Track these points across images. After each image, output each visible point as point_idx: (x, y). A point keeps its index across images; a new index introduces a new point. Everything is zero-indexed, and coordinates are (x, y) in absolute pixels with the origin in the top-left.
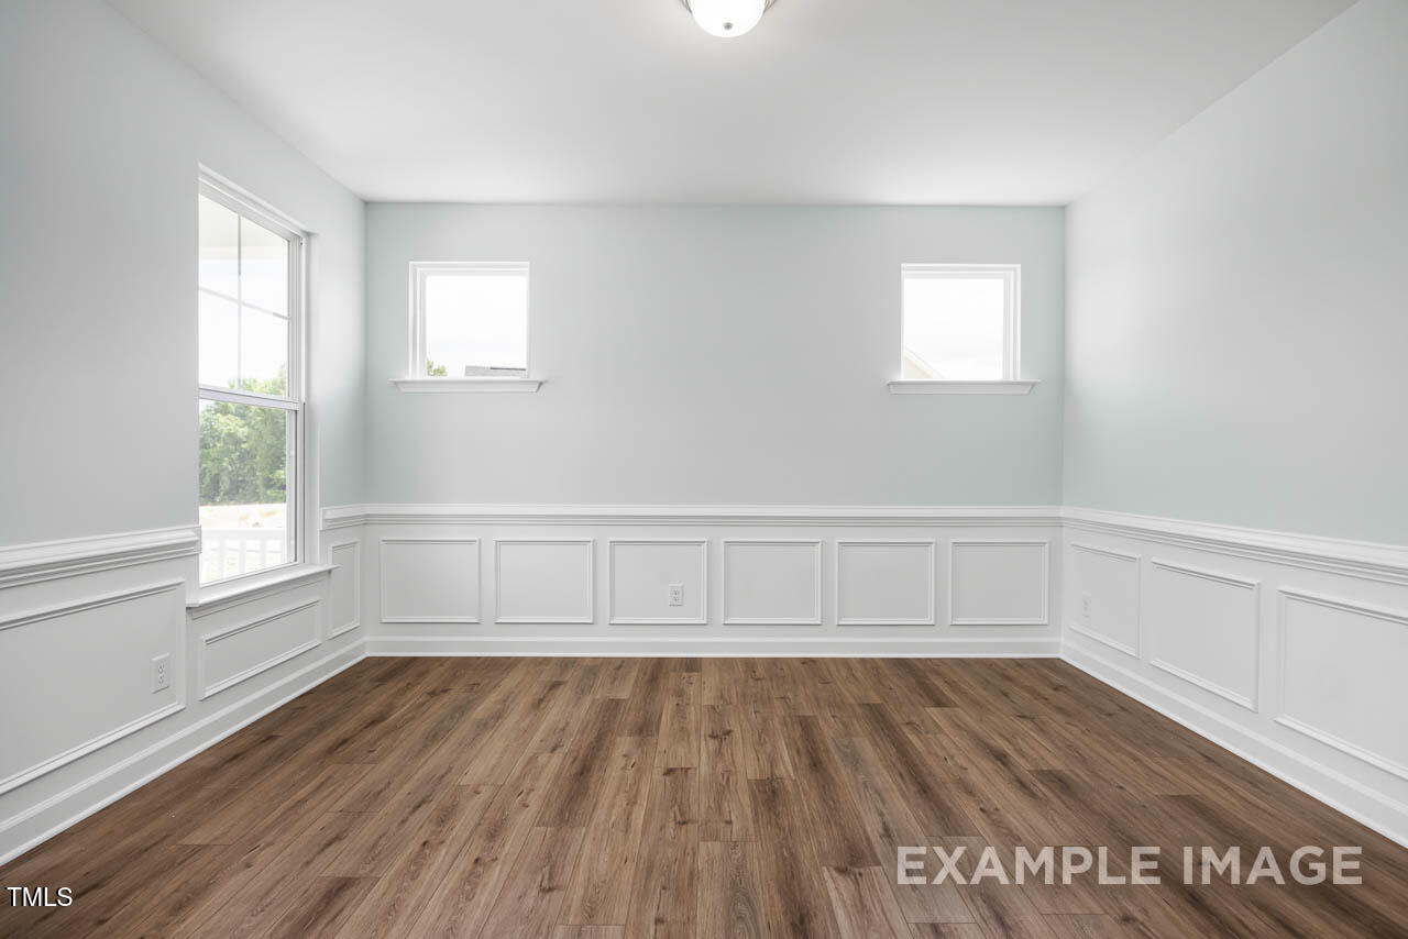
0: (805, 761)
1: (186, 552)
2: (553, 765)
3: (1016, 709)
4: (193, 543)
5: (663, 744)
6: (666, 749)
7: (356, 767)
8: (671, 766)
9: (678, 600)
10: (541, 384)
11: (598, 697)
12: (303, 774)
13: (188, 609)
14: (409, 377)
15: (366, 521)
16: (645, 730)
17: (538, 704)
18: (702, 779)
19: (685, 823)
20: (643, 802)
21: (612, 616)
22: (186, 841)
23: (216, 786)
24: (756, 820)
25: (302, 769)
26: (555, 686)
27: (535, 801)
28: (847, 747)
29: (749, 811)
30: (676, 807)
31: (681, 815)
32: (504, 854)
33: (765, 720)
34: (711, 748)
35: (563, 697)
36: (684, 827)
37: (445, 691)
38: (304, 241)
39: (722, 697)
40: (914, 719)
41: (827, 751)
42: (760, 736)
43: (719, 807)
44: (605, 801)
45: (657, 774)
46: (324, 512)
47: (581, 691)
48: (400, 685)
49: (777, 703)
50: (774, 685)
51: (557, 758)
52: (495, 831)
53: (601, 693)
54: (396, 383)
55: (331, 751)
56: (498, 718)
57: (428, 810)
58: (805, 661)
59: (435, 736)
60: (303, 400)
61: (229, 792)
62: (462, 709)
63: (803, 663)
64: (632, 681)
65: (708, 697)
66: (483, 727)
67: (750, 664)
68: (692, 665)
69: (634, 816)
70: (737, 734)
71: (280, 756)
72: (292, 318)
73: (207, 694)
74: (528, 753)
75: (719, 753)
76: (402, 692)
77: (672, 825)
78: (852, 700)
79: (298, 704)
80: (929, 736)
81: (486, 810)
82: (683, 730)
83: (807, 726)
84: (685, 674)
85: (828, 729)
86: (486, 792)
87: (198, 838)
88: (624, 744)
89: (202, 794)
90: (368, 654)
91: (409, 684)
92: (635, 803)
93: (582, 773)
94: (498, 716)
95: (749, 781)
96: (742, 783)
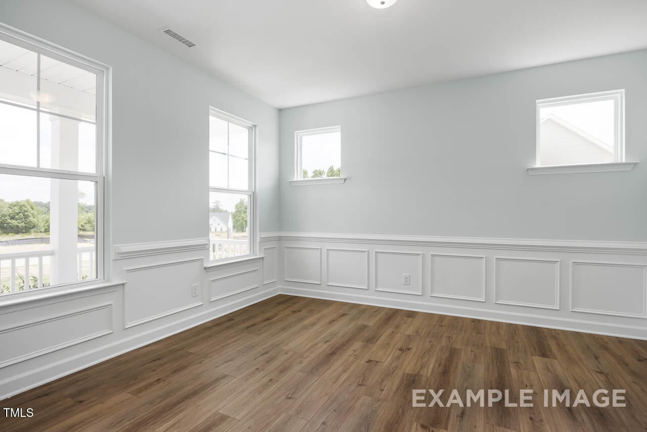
0: (441, 370)
1: (204, 248)
2: (322, 348)
3: (598, 368)
4: (206, 244)
5: (374, 348)
6: (375, 351)
7: (252, 335)
8: (372, 359)
9: (407, 282)
10: (345, 179)
11: (358, 323)
12: (235, 334)
13: (205, 268)
14: (295, 179)
15: (280, 239)
16: (371, 340)
17: (332, 322)
18: (382, 368)
19: (362, 385)
20: (349, 372)
21: (376, 287)
22: (188, 351)
23: (207, 333)
24: (395, 392)
25: (234, 333)
26: (343, 315)
27: (306, 362)
28: (469, 367)
29: (395, 387)
30: (362, 378)
31: (362, 382)
32: (281, 380)
33: (432, 346)
34: (396, 354)
35: (345, 320)
36: (361, 387)
37: (299, 311)
38: (254, 128)
39: (417, 332)
40: (522, 362)
41: (456, 367)
42: (424, 353)
43: (382, 381)
44: (333, 368)
45: (363, 361)
46: (260, 235)
47: (353, 319)
48: (285, 307)
49: (444, 339)
50: (449, 330)
51: (325, 346)
52: (284, 370)
53: (360, 322)
54: (290, 182)
55: (247, 328)
56: (313, 325)
57: (266, 356)
58: (473, 321)
59: (284, 329)
60: (253, 191)
61: (210, 336)
62: (301, 320)
63: (472, 321)
64: (378, 318)
65: (410, 331)
66: (306, 328)
67: (442, 318)
68: (411, 314)
69: (341, 377)
70: (413, 351)
71: (232, 326)
72: (250, 160)
73: (212, 300)
74: (315, 342)
75: (398, 358)
76: (283, 310)
77: (355, 385)
78: (489, 345)
79: (247, 309)
80: (525, 371)
81: (285, 362)
82: (388, 344)
83: (453, 353)
84: (406, 318)
85: (464, 357)
86: (290, 354)
87: (192, 350)
88: (357, 345)
89: (201, 336)
90: (280, 293)
91: (288, 307)
92: (345, 372)
93: (331, 354)
94: (313, 324)
95: (404, 373)
96: (400, 374)
